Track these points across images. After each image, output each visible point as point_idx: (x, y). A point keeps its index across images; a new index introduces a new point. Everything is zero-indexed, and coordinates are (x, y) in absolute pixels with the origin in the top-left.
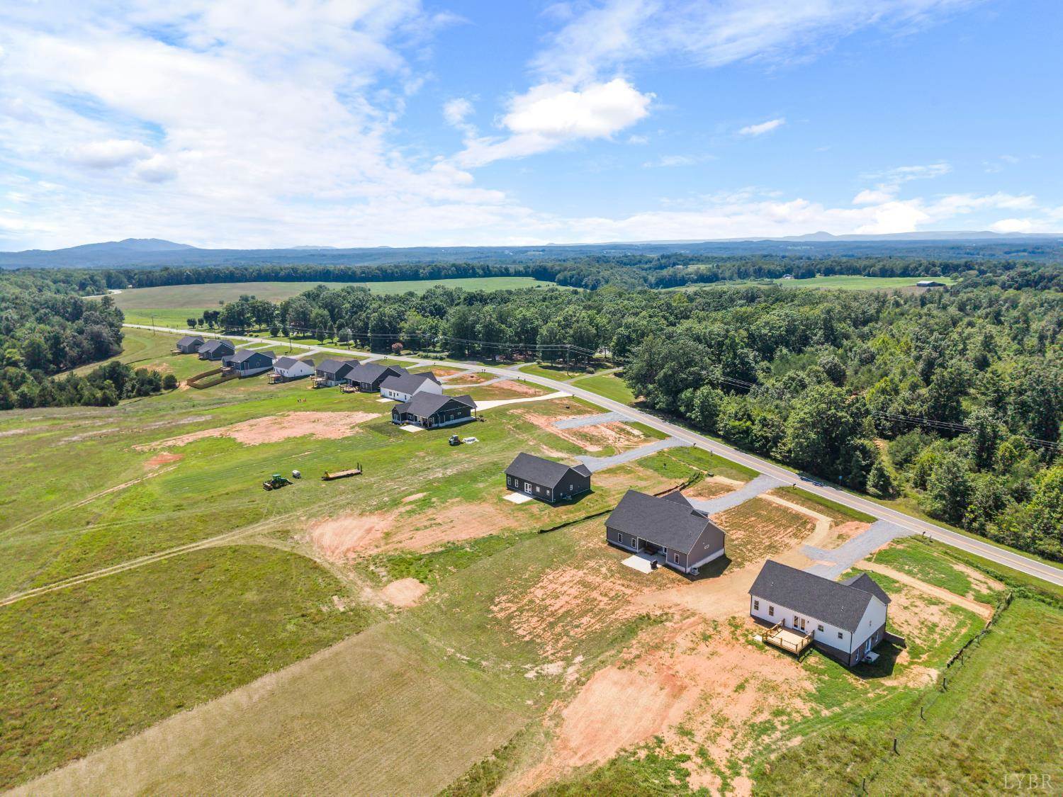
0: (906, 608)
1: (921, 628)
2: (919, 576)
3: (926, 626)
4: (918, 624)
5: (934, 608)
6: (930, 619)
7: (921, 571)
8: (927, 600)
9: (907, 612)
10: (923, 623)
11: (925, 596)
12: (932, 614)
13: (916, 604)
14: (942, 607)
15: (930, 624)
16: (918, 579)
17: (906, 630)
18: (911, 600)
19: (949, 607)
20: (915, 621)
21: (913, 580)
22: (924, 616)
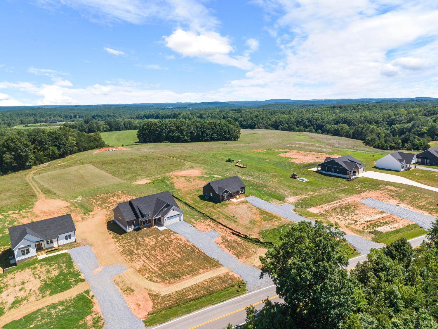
0: (23, 283)
1: (5, 284)
2: (46, 310)
3: (4, 287)
4: (8, 283)
5: (11, 300)
6: (6, 292)
7: (50, 315)
8: (20, 301)
9: (19, 282)
10: (7, 286)
11: (25, 302)
12: (8, 296)
13: (23, 291)
14: (7, 306)
15: (3, 290)
16: (43, 308)
17: (10, 276)
18: (28, 291)
19: (5, 310)
20: (11, 282)
21: (45, 305)
22: (11, 290)
